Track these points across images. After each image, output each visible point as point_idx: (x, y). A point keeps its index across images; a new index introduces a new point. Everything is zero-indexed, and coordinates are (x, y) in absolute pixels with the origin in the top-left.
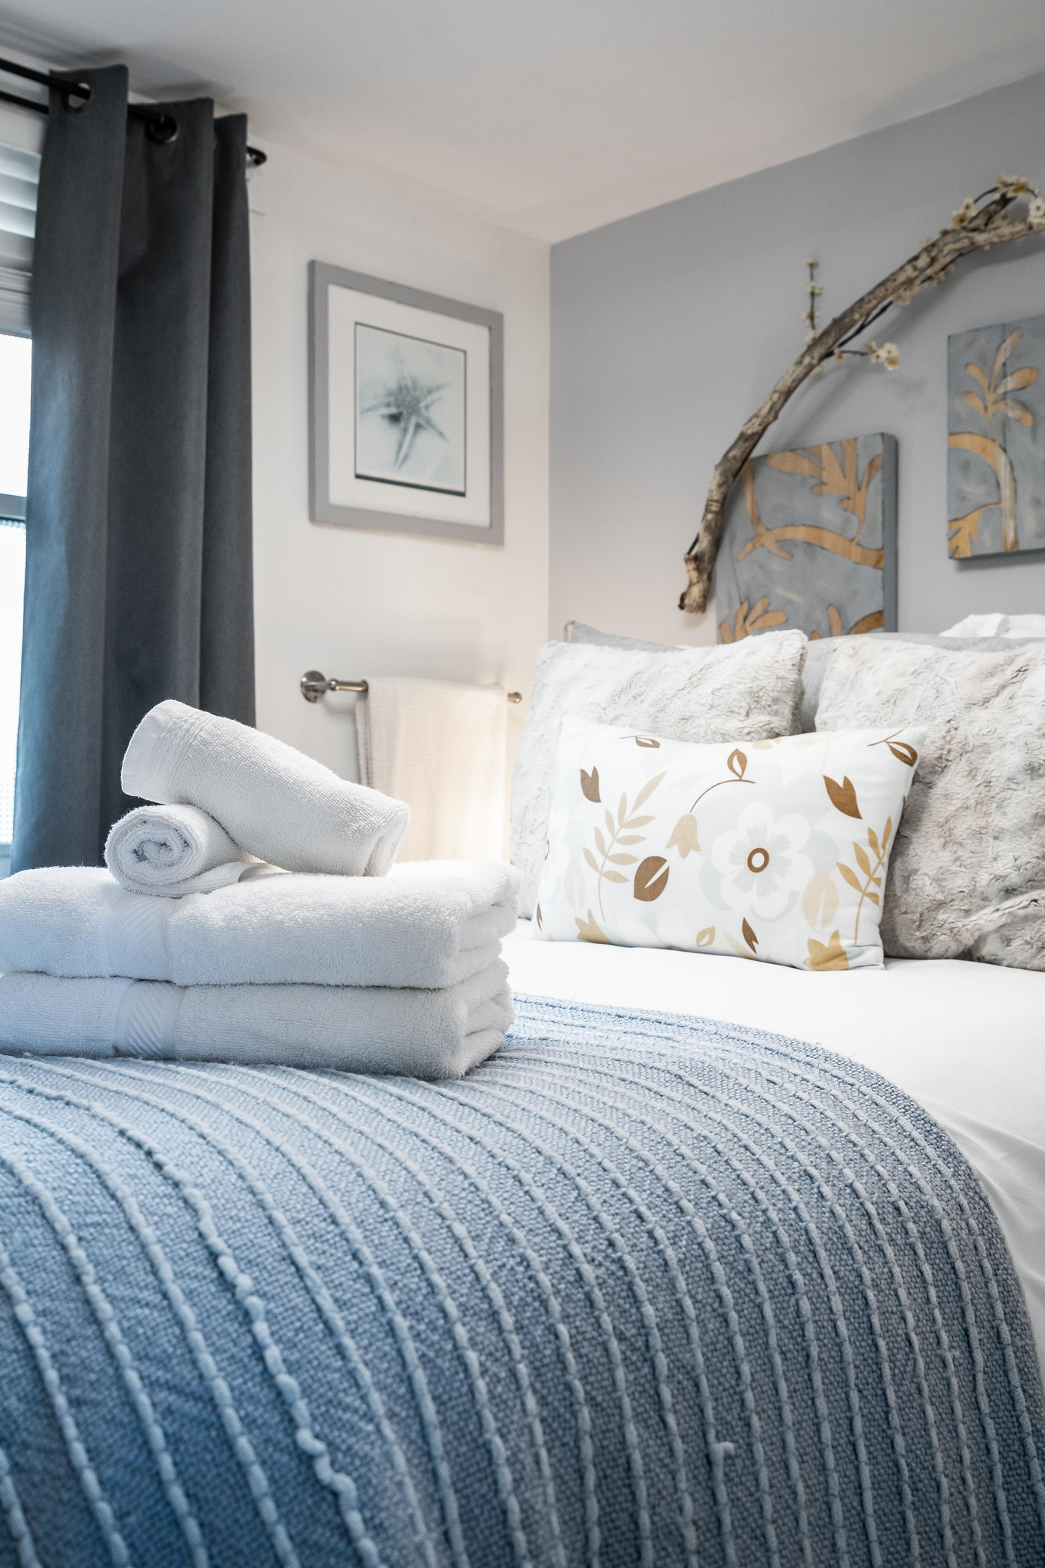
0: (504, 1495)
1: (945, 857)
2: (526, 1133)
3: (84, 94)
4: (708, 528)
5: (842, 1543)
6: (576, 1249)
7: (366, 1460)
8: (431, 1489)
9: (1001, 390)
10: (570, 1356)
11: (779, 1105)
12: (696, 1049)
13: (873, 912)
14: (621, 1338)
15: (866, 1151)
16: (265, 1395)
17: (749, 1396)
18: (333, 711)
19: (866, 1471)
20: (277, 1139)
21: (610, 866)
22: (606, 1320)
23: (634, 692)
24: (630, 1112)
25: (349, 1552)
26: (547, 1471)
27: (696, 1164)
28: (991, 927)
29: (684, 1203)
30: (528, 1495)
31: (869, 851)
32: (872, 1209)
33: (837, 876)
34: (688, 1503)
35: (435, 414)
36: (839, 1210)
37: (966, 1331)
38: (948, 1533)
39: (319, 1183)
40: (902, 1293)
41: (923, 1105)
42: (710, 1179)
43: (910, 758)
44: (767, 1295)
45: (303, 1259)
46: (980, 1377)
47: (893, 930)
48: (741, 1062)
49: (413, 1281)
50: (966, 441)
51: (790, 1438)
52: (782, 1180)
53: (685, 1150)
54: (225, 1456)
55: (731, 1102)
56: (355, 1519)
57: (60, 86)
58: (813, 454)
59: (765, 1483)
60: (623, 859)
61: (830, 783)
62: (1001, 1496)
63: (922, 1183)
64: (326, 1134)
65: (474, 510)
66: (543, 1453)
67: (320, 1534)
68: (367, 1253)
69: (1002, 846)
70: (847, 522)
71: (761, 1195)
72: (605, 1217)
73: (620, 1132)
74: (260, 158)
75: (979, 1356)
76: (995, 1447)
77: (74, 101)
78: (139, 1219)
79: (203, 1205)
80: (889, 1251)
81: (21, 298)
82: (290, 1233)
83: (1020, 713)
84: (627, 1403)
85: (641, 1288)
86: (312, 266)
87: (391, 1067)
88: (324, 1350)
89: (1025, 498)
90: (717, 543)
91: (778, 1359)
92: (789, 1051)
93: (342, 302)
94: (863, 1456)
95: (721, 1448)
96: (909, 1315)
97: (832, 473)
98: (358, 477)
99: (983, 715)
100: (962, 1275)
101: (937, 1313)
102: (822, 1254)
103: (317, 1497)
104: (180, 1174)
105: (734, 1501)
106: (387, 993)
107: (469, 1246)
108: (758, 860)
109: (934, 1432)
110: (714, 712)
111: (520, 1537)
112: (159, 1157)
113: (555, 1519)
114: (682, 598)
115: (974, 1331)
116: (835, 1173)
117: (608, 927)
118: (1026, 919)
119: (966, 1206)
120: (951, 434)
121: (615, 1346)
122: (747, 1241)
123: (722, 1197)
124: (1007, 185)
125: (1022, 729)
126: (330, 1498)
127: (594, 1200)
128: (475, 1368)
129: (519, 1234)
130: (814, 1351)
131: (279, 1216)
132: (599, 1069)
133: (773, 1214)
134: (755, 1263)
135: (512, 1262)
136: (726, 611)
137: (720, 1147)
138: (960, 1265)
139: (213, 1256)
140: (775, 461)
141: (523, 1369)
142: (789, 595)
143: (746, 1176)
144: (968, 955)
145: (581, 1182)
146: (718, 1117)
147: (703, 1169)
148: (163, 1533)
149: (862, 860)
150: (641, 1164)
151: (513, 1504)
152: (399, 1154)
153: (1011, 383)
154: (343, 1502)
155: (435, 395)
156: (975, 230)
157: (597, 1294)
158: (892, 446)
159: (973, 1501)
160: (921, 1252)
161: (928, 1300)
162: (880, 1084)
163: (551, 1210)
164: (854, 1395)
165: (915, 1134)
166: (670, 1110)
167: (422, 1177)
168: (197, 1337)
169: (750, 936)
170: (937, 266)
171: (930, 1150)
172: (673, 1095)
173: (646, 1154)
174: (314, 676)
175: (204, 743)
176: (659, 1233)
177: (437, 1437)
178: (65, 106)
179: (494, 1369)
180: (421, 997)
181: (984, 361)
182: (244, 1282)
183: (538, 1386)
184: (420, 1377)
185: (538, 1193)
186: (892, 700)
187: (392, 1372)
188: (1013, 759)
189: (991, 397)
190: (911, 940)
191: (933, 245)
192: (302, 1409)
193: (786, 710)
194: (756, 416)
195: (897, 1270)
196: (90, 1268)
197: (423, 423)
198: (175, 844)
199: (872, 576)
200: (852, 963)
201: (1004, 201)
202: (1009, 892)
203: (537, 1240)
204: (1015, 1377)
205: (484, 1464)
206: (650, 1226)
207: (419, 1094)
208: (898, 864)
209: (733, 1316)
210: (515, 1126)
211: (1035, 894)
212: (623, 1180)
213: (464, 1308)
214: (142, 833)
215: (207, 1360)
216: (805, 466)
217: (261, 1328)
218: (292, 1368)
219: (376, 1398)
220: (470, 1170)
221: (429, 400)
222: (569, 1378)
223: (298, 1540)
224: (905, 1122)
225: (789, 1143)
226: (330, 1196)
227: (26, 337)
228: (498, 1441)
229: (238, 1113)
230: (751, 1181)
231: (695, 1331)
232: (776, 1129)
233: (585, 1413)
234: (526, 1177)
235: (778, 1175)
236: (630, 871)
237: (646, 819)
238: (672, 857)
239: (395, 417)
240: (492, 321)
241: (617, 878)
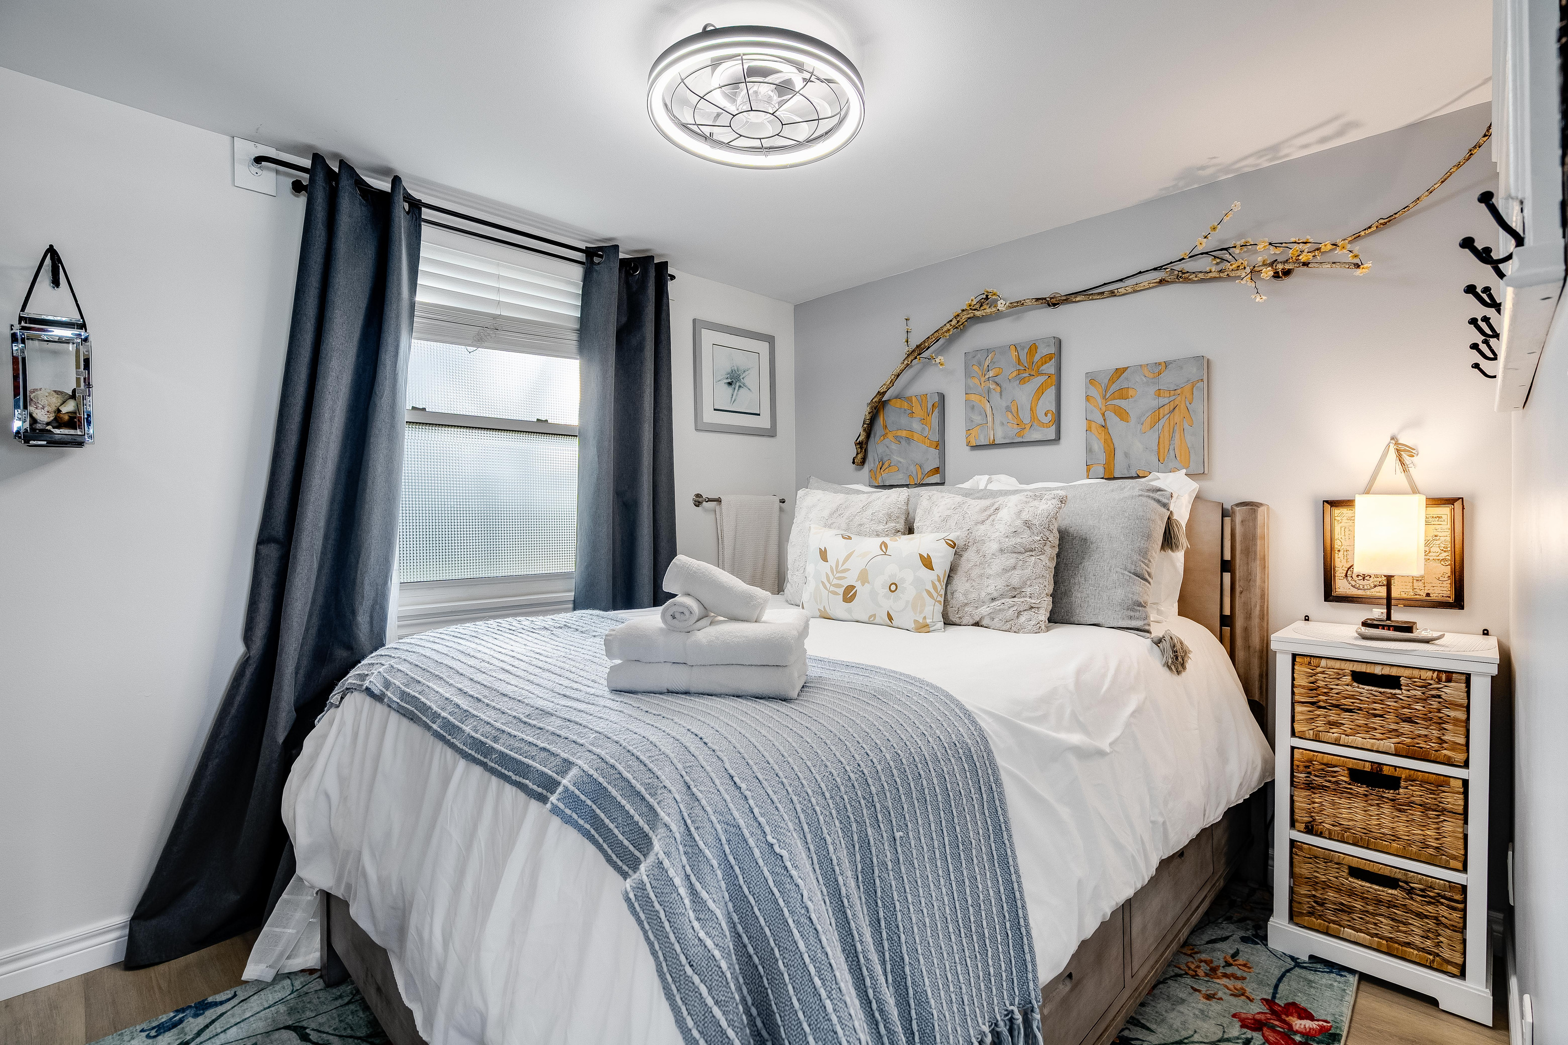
0: (831, 855)
1: (968, 585)
2: (825, 724)
3: (601, 256)
4: (864, 430)
5: (939, 864)
6: (848, 768)
7: (790, 845)
8: (808, 854)
9: (987, 377)
10: (848, 806)
11: (912, 706)
12: (878, 682)
13: (940, 608)
14: (864, 798)
15: (944, 723)
16: (756, 824)
17: (907, 816)
18: (706, 510)
19: (946, 839)
20: (743, 732)
21: (832, 589)
22: (859, 793)
23: (839, 513)
24: (860, 712)
25: (788, 874)
26: (844, 846)
27: (885, 733)
28: (986, 613)
29: (882, 748)
30: (838, 854)
31: (937, 583)
32: (946, 745)
33: (925, 594)
34: (888, 854)
35: (746, 381)
36: (935, 746)
37: (980, 787)
38: (975, 859)
39: (761, 749)
40: (958, 775)
41: (963, 703)
42: (890, 739)
43: (953, 545)
44: (911, 780)
45: (761, 777)
46: (985, 803)
47: (947, 614)
48: (895, 687)
49: (796, 783)
50: (973, 397)
51: (921, 829)
52: (914, 736)
53: (881, 728)
54: (745, 845)
55: (895, 706)
56: (788, 864)
57: (590, 253)
58: (909, 399)
59: (913, 846)
60: (838, 586)
61: (921, 556)
62: (993, 845)
63: (964, 734)
64: (758, 728)
65: (764, 422)
66: (842, 840)
67: (778, 869)
68: (781, 774)
69: (990, 581)
70: (923, 429)
71: (908, 743)
72: (856, 756)
73: (858, 722)
74: (673, 277)
75: (985, 796)
76: (990, 828)
77: (596, 260)
78: (704, 764)
79: (725, 759)
80: (953, 760)
81: (575, 343)
82: (755, 768)
83: (996, 527)
84: (867, 821)
85: (870, 781)
86: (694, 321)
87: (771, 696)
88: (772, 808)
89: (997, 422)
90: (868, 436)
91: (916, 802)
92: (913, 682)
93: (708, 337)
94: (945, 834)
95: (898, 835)
96: (960, 783)
97: (917, 408)
98: (715, 410)
99: (982, 527)
100: (978, 767)
101: (970, 781)
102: (930, 763)
103: (775, 858)
104: (715, 747)
105: (903, 852)
106: (768, 667)
107: (812, 769)
108: (893, 587)
109: (969, 824)
110: (873, 522)
111: (837, 868)
112: (705, 740)
113: (847, 861)
114: (854, 460)
115: (983, 787)
116: (933, 732)
117: (831, 613)
118: (1000, 610)
119: (979, 742)
120: (966, 394)
121: (863, 802)
122: (904, 761)
123: (895, 745)
124: (987, 292)
125: (998, 534)
126: (780, 858)
127: (852, 750)
128: (819, 813)
129: (828, 764)
130: (928, 798)
131: (751, 762)
132: (845, 693)
133: (912, 750)
134: (907, 769)
135: (827, 774)
136: (872, 465)
137: (893, 725)
138: (977, 764)
139: (732, 777)
140: (892, 403)
141: (834, 812)
142: (899, 459)
143: (902, 736)
144: (977, 624)
145: (847, 743)
146: (890, 713)
147: (887, 734)
148: (728, 870)
149: (935, 587)
150: (866, 734)
151: (834, 858)
152: (784, 735)
153: (991, 374)
154: (784, 858)
155: (747, 373)
156: (975, 310)
157: (856, 784)
158: (942, 397)
159: (983, 848)
160: (964, 760)
161: (967, 777)
162: (948, 695)
163: (838, 754)
164: (942, 813)
165: (961, 715)
166: (873, 711)
167: (794, 744)
168: (731, 805)
169: (890, 618)
170: (960, 323)
171: (966, 721)
172: (873, 704)
173: (868, 730)
174: (698, 496)
175: (695, 572)
176: (874, 760)
177: (809, 837)
178: (592, 263)
179: (825, 812)
180: (781, 669)
181: (980, 364)
182: (743, 786)
183: (839, 817)
184: (802, 816)
185: (833, 748)
186: (945, 520)
187: (793, 815)
188: (994, 546)
189: (983, 379)
190: (954, 618)
191: (958, 315)
192: (767, 829)
193: (902, 521)
194: (884, 385)
195: (955, 767)
196: (692, 783)
197: (742, 385)
198: (687, 613)
199: (934, 453)
200: (931, 629)
201: (987, 298)
202: (993, 599)
203: (834, 765)
204: (997, 803)
205: (824, 844)
206: (871, 758)
207: (783, 707)
208: (949, 588)
209: (900, 788)
210: (821, 721)
211: (1003, 601)
212: (860, 741)
213: (813, 791)
214: (674, 609)
215: (736, 814)
216: (906, 405)
217: (751, 802)
218: (762, 815)
219: (790, 824)
220: (809, 740)
221: (744, 375)
222: (848, 814)
223: (771, 872)
224: (957, 710)
225: (916, 722)
226: (766, 754)
227: (576, 359)
228: (828, 836)
229: (726, 720)
230: (904, 738)
231: (888, 794)
232: (911, 716)
233: (854, 825)
234: (828, 742)
235: (913, 735)
236: (841, 591)
237: (847, 570)
238: (858, 586)
239: (730, 384)
240: (770, 340)
241: (835, 593)
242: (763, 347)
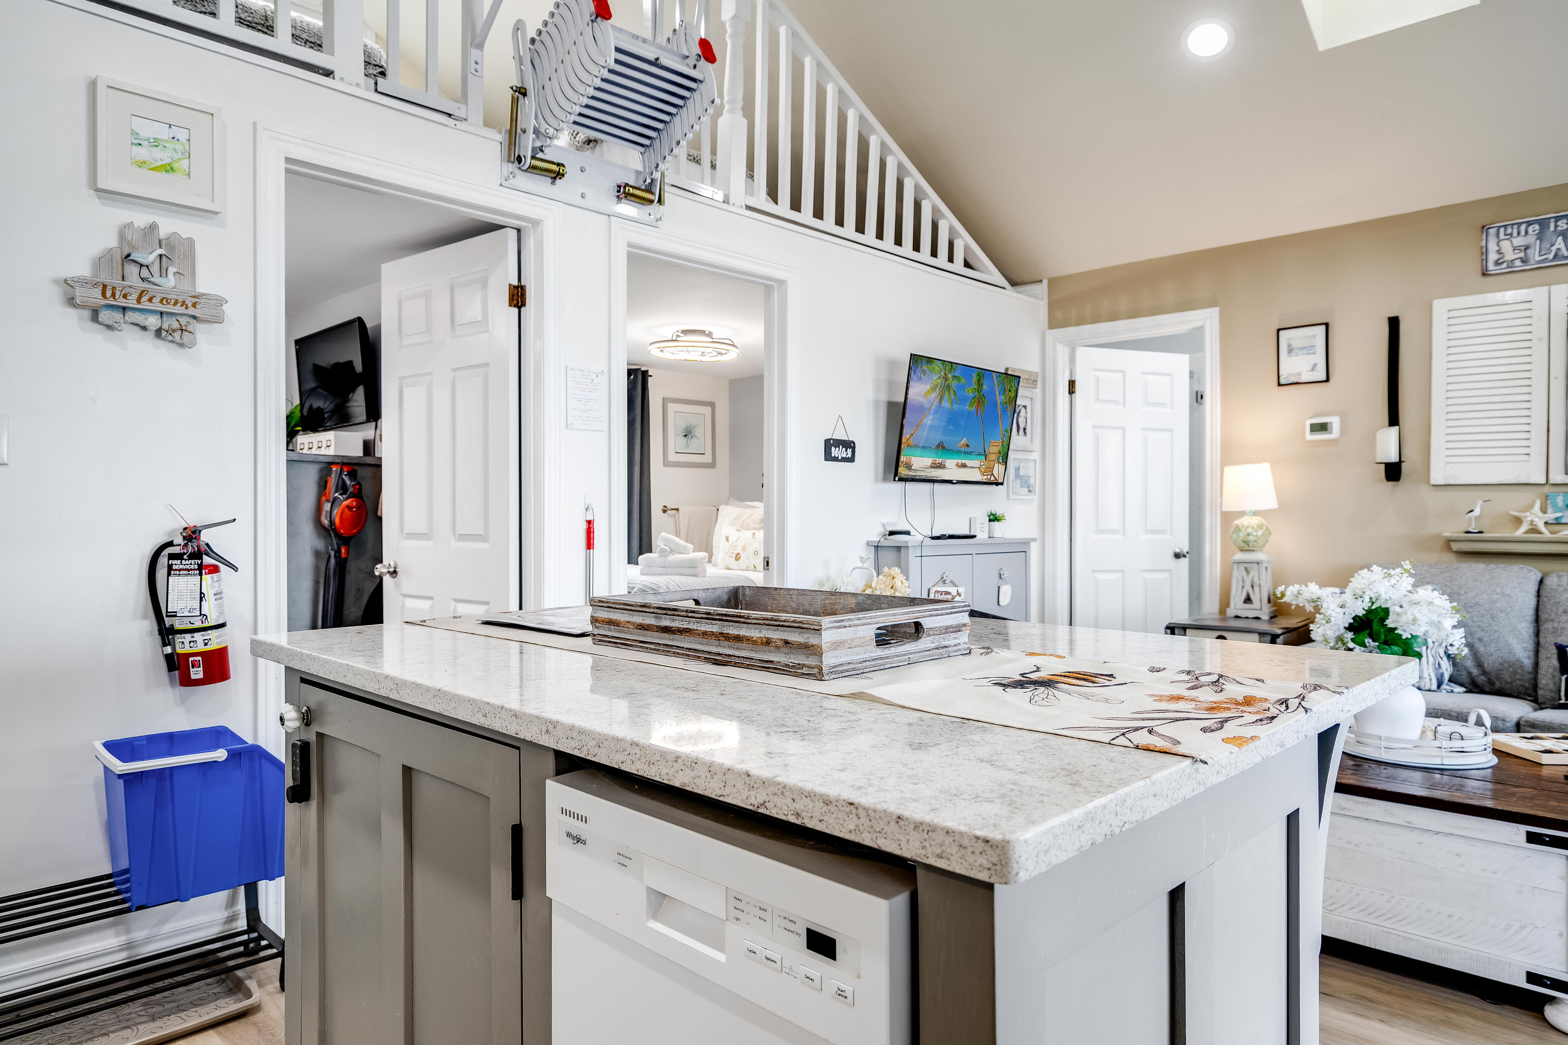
18: (669, 515)
21: (730, 555)
23: (735, 517)
35: (696, 433)
60: (733, 553)
65: (707, 459)
74: (650, 377)
86: (663, 398)
93: (672, 407)
98: (676, 453)
117: (730, 567)
155: (696, 427)
169: (755, 567)
174: (665, 507)
197: (693, 436)
221: (695, 430)
236: (734, 556)
237: (736, 546)
238: (741, 553)
239: (685, 436)
240: (712, 405)
241: (732, 557)
242: (708, 410)
